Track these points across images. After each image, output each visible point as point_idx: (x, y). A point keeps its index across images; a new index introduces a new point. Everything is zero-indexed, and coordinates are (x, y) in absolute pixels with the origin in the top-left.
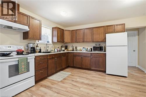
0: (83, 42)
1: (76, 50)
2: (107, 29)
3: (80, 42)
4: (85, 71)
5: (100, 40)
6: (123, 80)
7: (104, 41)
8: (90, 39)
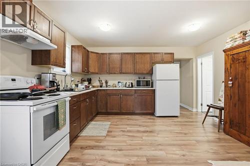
0: (121, 73)
1: (107, 86)
2: (154, 57)
3: (115, 73)
4: (126, 116)
5: (145, 72)
6: (175, 120)
7: (151, 73)
8: (131, 70)
